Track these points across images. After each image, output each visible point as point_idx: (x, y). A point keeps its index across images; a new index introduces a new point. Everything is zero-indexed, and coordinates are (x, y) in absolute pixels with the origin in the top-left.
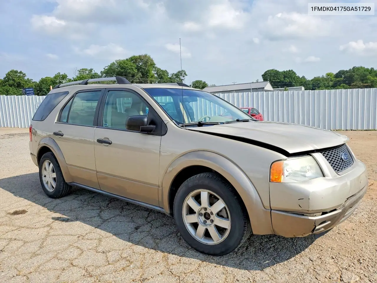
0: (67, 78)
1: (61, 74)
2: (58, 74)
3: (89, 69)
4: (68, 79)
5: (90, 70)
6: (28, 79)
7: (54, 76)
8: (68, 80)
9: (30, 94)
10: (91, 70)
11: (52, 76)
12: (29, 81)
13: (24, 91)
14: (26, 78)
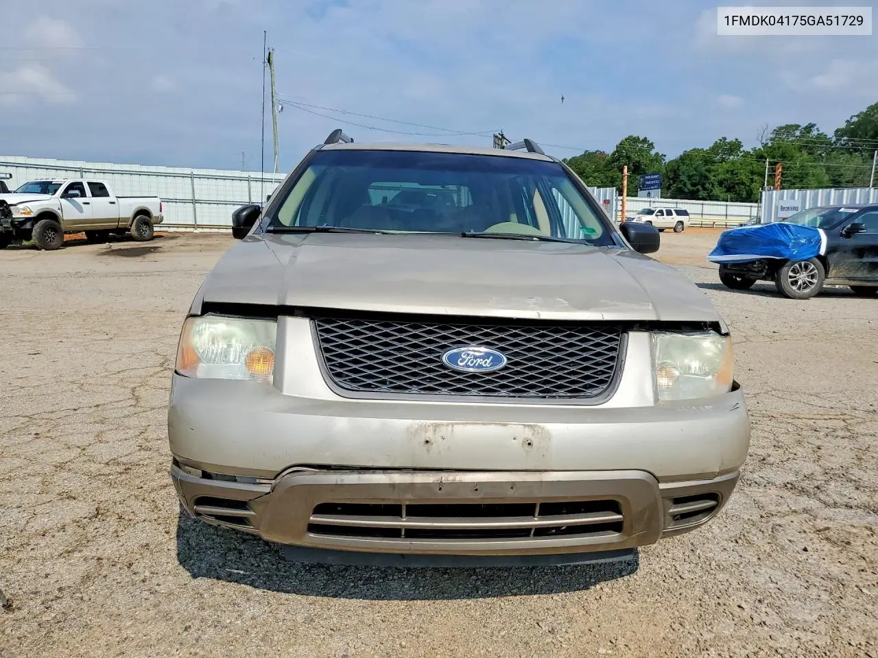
0: (741, 149)
1: (728, 141)
2: (721, 140)
3: (804, 124)
4: (744, 151)
5: (806, 128)
6: (657, 154)
7: (712, 145)
8: (741, 154)
9: (653, 187)
10: (809, 128)
11: (707, 145)
12: (658, 158)
13: (641, 179)
14: (653, 152)
